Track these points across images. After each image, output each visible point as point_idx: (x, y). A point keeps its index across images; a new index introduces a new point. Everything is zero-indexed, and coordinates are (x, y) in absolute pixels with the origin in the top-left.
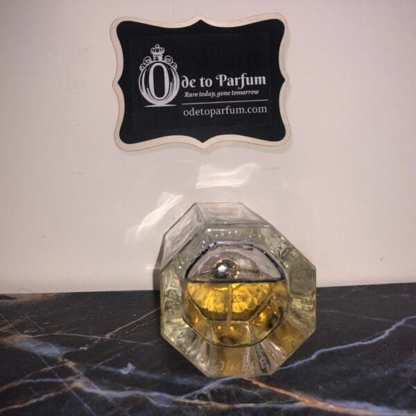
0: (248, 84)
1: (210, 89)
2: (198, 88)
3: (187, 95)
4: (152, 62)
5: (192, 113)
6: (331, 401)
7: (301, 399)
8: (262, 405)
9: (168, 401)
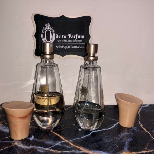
0: (78, 38)
1: (66, 39)
2: (61, 39)
3: (58, 41)
4: (46, 29)
5: (59, 47)
6: (91, 150)
7: (83, 150)
8: (71, 152)
9: (43, 150)
